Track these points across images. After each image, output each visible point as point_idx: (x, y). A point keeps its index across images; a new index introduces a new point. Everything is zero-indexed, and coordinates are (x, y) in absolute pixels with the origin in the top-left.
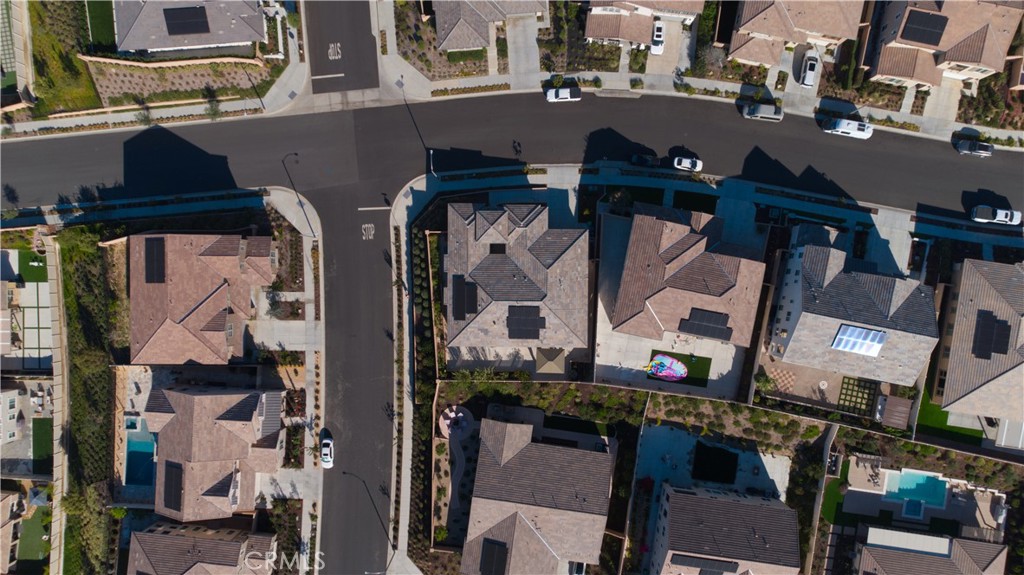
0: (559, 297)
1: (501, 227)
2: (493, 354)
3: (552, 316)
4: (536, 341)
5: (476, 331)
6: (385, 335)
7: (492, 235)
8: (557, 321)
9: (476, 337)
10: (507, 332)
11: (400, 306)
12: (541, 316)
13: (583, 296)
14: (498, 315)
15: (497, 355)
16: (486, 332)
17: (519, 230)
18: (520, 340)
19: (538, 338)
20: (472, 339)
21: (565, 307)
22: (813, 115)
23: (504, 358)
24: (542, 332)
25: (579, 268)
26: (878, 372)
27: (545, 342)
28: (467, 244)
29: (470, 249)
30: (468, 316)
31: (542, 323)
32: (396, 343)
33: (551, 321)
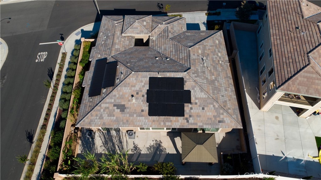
0: (204, 72)
1: (145, 23)
3: (197, 89)
4: (180, 119)
5: (111, 107)
7: (137, 28)
9: (111, 114)
10: (146, 108)
12: (186, 88)
14: (137, 88)
16: (122, 108)
18: (162, 118)
19: (183, 116)
20: (105, 117)
23: (144, 151)
24: (187, 107)
27: (191, 120)
28: (114, 35)
29: (115, 39)
30: (104, 91)
31: (187, 97)
33: (197, 95)
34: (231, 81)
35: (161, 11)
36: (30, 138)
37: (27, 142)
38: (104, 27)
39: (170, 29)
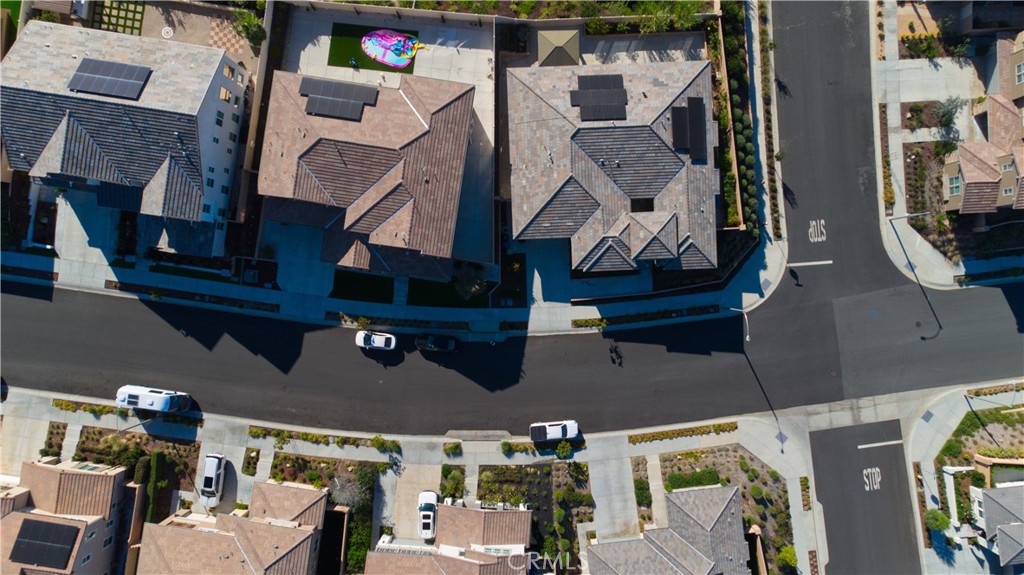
0: (552, 138)
1: (642, 235)
2: (640, 60)
3: (562, 110)
4: (582, 74)
5: (671, 83)
6: (789, 87)
7: (653, 223)
8: (554, 102)
9: (670, 76)
10: (626, 84)
11: (768, 128)
12: (577, 109)
13: (516, 143)
14: (641, 107)
15: (634, 59)
16: (656, 83)
17: (614, 232)
18: (604, 74)
19: (580, 78)
20: (676, 72)
21: (542, 123)
22: (205, 416)
23: (623, 55)
24: (575, 86)
25: (524, 182)
26: (82, 38)
27: (569, 74)
28: (689, 210)
29: (685, 203)
30: (684, 104)
31: (575, 99)
32: (772, 76)
33: (563, 103)
34: (512, 136)
35: (616, 341)
36: (781, 87)
37: (784, 81)
38: (709, 235)
39: (600, 228)
